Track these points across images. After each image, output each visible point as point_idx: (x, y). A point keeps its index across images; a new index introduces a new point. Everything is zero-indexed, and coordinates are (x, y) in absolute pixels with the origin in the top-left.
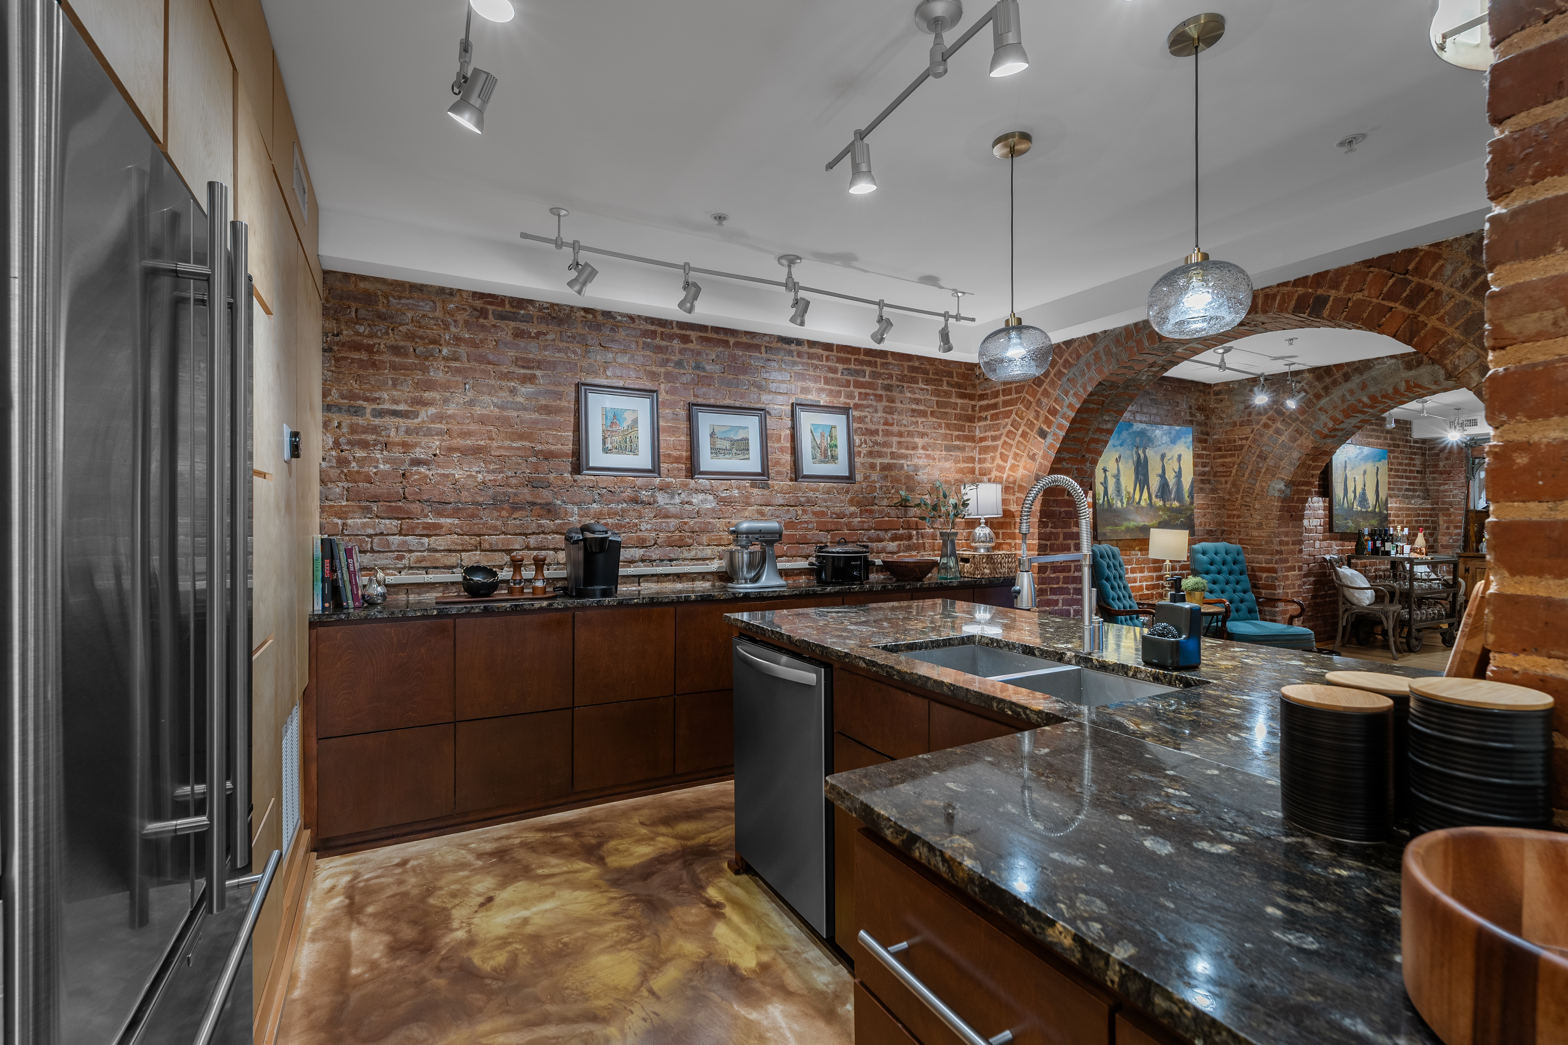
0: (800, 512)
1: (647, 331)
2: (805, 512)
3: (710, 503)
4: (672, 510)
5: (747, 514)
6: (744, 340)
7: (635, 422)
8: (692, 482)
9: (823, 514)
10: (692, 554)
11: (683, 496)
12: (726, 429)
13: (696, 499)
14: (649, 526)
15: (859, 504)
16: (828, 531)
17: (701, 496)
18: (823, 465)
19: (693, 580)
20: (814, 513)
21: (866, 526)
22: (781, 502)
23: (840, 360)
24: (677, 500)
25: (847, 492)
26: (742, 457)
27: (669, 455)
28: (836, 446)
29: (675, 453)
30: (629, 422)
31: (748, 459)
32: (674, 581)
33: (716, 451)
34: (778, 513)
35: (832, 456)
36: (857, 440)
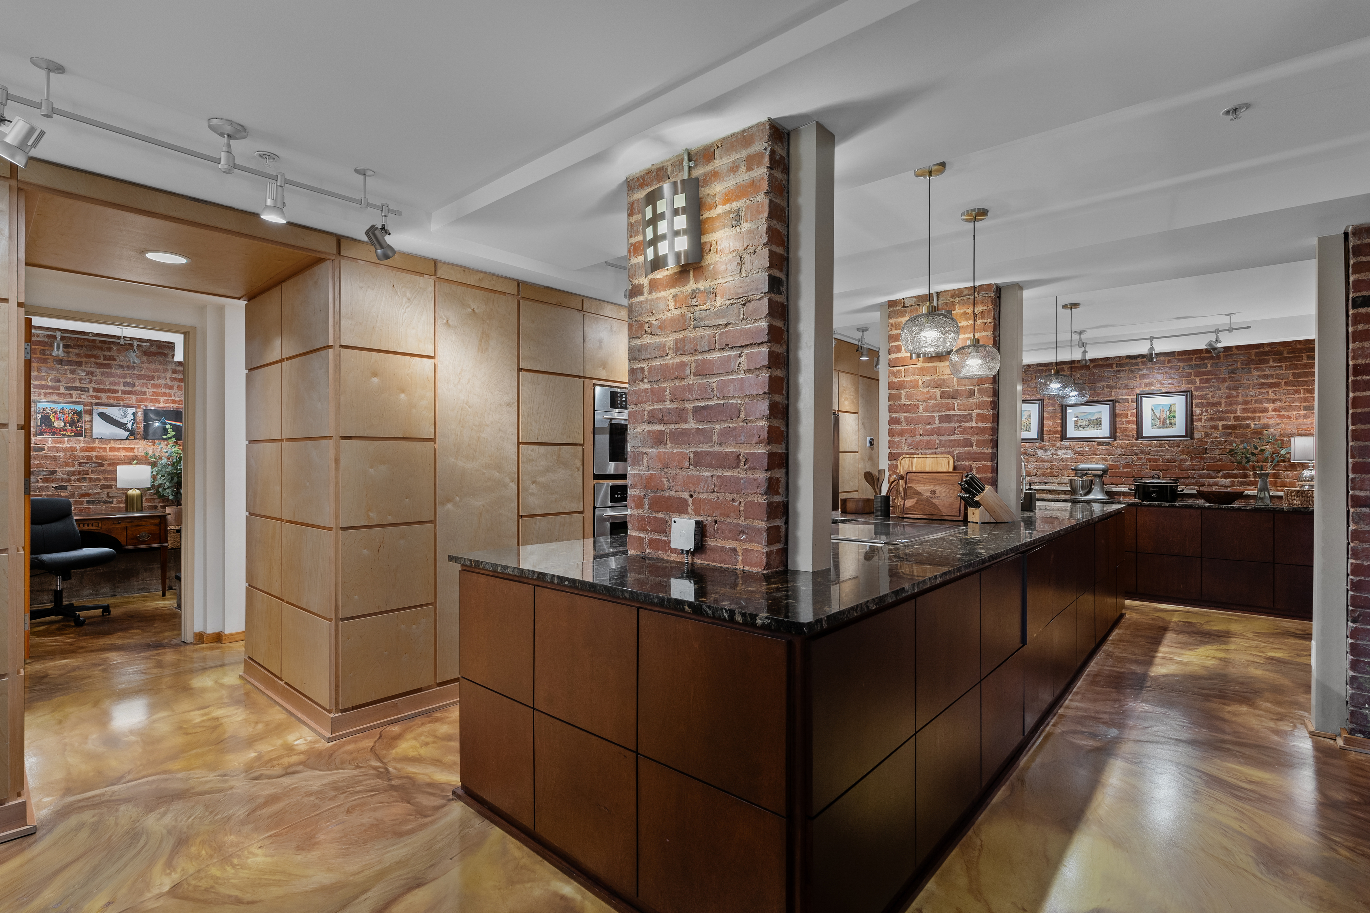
0: (1135, 459)
1: (1037, 371)
2: (1139, 459)
3: (1070, 454)
4: (1046, 458)
5: (1094, 460)
6: (1101, 363)
7: (1030, 416)
8: (1058, 444)
9: (1155, 460)
10: (1058, 480)
11: (1052, 451)
12: (1086, 414)
13: (1060, 453)
14: (1033, 466)
15: (1189, 453)
16: (1161, 471)
17: (1063, 451)
18: (1162, 429)
19: (1059, 494)
20: (1147, 459)
21: (1196, 468)
22: (1120, 453)
23: (1179, 361)
24: (1049, 453)
25: (1178, 445)
26: (1096, 428)
27: (1050, 430)
28: (1174, 417)
29: (1053, 429)
30: (1026, 416)
31: (1100, 429)
32: (1047, 493)
33: (1077, 426)
34: (1117, 459)
35: (1170, 424)
36: (1197, 411)
